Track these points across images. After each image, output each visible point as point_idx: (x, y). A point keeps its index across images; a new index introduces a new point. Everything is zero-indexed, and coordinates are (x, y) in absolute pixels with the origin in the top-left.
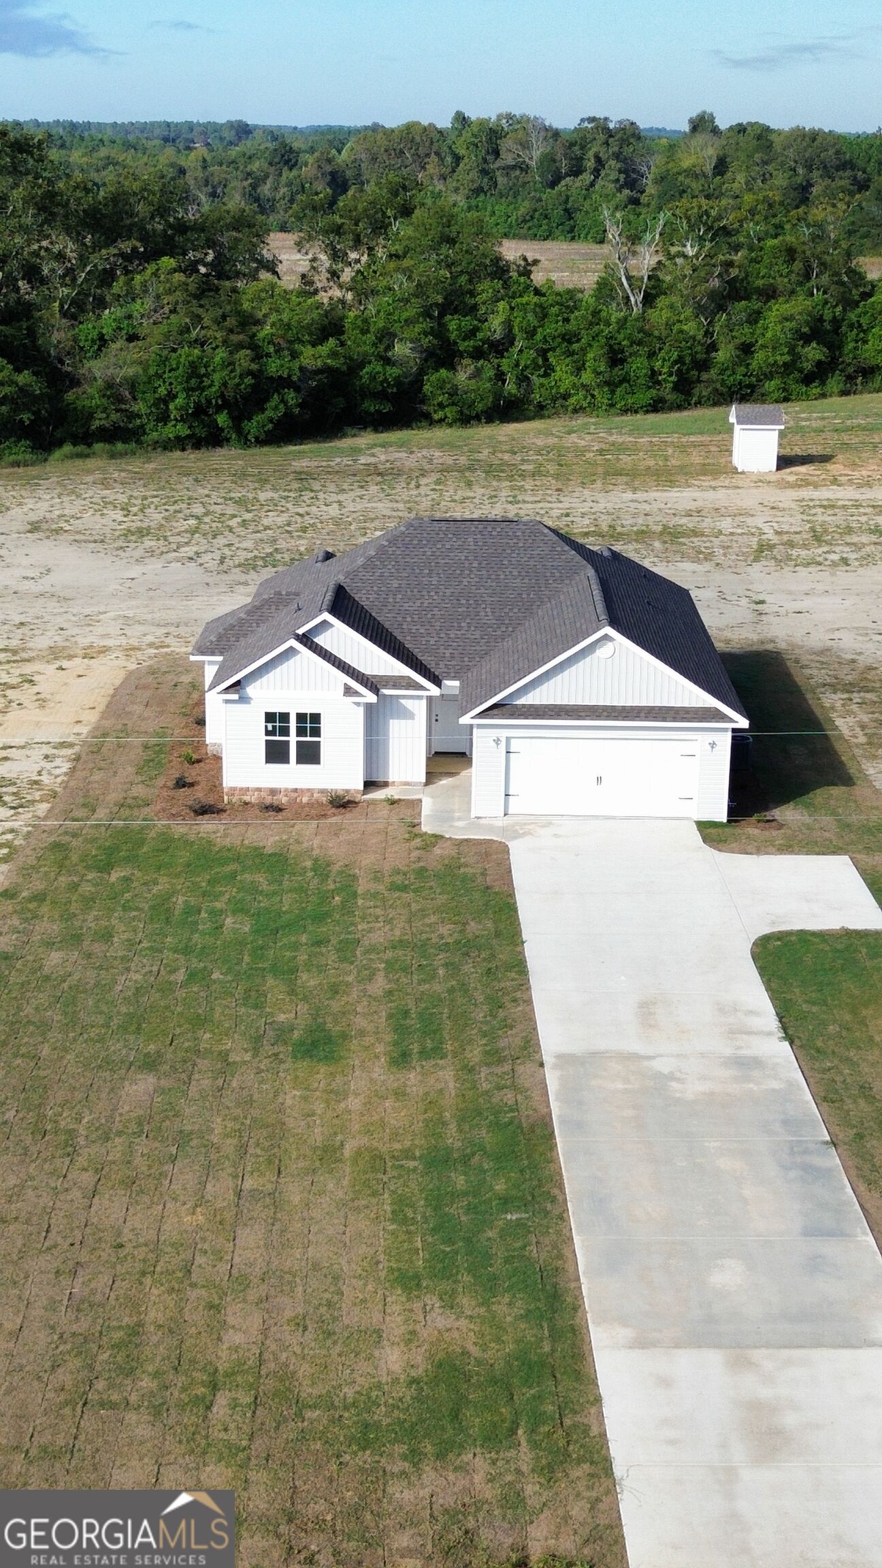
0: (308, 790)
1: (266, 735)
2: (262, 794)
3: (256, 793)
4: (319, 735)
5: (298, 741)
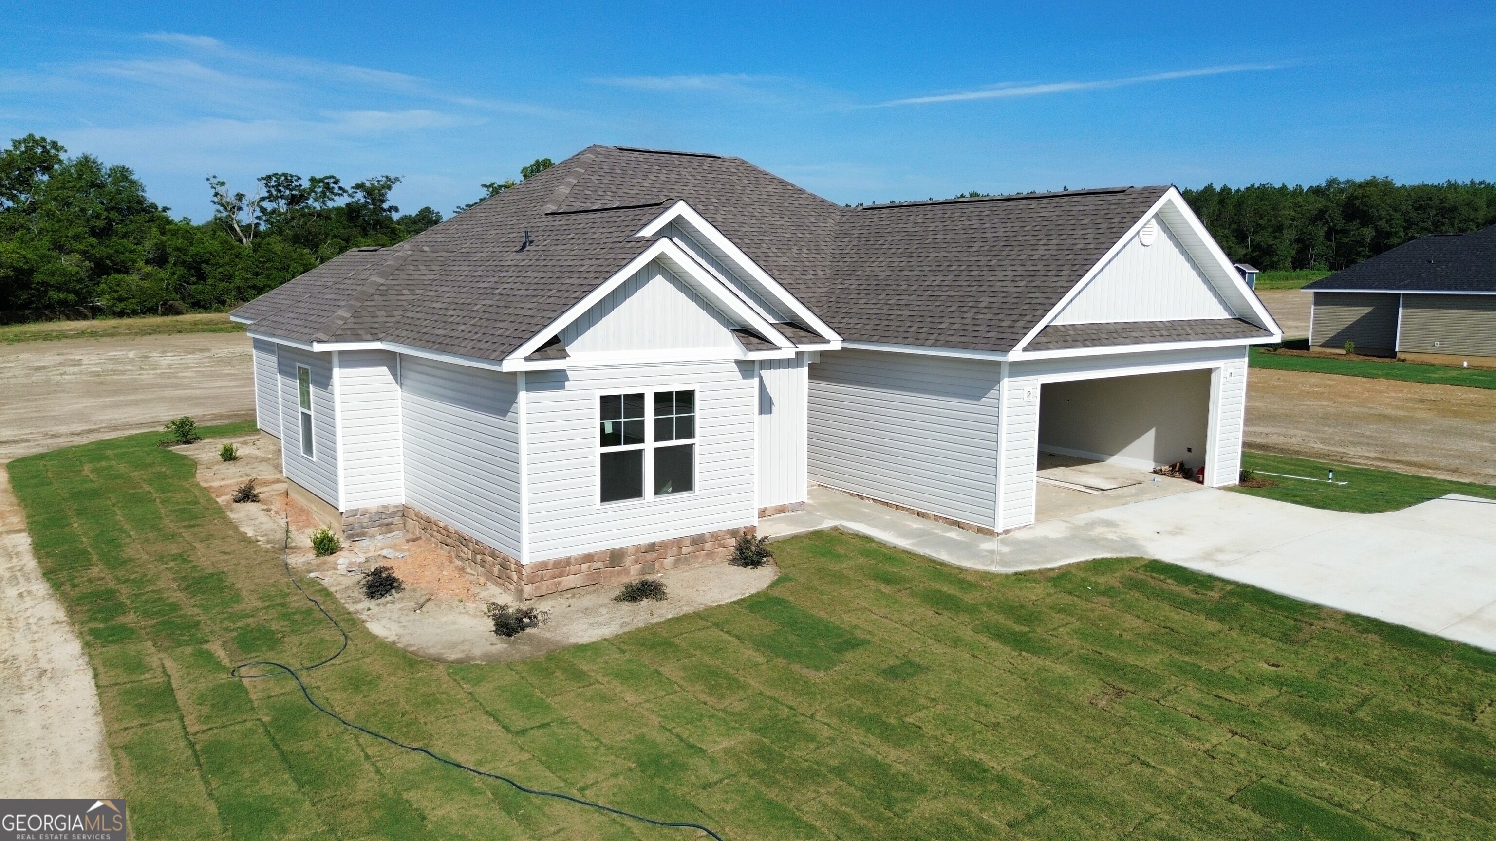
0: (675, 541)
1: (603, 444)
2: (596, 565)
3: (585, 566)
4: (691, 434)
5: (657, 450)
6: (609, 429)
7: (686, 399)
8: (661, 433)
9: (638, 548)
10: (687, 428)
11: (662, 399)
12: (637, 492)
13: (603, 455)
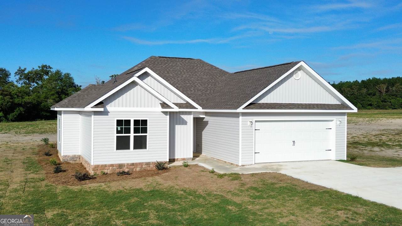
0: (140, 163)
1: (117, 133)
2: (114, 168)
3: (110, 168)
4: (146, 132)
5: (134, 136)
6: (119, 129)
7: (145, 122)
8: (136, 131)
9: (128, 164)
10: (145, 130)
11: (136, 122)
12: (128, 148)
13: (117, 136)
